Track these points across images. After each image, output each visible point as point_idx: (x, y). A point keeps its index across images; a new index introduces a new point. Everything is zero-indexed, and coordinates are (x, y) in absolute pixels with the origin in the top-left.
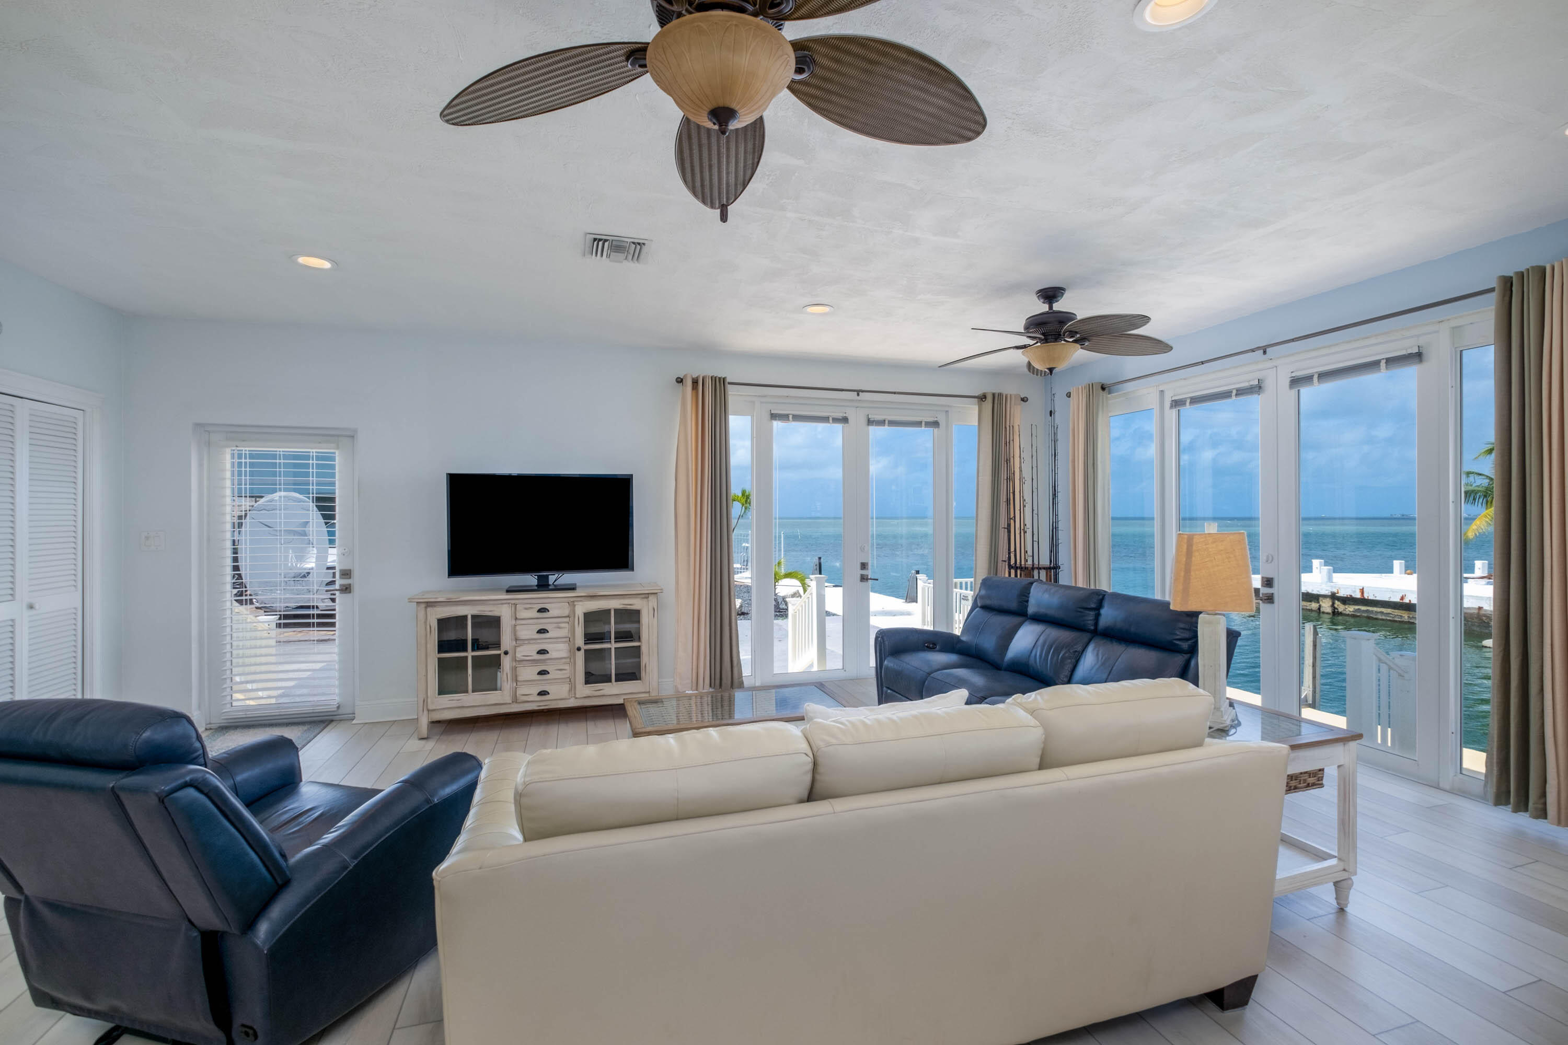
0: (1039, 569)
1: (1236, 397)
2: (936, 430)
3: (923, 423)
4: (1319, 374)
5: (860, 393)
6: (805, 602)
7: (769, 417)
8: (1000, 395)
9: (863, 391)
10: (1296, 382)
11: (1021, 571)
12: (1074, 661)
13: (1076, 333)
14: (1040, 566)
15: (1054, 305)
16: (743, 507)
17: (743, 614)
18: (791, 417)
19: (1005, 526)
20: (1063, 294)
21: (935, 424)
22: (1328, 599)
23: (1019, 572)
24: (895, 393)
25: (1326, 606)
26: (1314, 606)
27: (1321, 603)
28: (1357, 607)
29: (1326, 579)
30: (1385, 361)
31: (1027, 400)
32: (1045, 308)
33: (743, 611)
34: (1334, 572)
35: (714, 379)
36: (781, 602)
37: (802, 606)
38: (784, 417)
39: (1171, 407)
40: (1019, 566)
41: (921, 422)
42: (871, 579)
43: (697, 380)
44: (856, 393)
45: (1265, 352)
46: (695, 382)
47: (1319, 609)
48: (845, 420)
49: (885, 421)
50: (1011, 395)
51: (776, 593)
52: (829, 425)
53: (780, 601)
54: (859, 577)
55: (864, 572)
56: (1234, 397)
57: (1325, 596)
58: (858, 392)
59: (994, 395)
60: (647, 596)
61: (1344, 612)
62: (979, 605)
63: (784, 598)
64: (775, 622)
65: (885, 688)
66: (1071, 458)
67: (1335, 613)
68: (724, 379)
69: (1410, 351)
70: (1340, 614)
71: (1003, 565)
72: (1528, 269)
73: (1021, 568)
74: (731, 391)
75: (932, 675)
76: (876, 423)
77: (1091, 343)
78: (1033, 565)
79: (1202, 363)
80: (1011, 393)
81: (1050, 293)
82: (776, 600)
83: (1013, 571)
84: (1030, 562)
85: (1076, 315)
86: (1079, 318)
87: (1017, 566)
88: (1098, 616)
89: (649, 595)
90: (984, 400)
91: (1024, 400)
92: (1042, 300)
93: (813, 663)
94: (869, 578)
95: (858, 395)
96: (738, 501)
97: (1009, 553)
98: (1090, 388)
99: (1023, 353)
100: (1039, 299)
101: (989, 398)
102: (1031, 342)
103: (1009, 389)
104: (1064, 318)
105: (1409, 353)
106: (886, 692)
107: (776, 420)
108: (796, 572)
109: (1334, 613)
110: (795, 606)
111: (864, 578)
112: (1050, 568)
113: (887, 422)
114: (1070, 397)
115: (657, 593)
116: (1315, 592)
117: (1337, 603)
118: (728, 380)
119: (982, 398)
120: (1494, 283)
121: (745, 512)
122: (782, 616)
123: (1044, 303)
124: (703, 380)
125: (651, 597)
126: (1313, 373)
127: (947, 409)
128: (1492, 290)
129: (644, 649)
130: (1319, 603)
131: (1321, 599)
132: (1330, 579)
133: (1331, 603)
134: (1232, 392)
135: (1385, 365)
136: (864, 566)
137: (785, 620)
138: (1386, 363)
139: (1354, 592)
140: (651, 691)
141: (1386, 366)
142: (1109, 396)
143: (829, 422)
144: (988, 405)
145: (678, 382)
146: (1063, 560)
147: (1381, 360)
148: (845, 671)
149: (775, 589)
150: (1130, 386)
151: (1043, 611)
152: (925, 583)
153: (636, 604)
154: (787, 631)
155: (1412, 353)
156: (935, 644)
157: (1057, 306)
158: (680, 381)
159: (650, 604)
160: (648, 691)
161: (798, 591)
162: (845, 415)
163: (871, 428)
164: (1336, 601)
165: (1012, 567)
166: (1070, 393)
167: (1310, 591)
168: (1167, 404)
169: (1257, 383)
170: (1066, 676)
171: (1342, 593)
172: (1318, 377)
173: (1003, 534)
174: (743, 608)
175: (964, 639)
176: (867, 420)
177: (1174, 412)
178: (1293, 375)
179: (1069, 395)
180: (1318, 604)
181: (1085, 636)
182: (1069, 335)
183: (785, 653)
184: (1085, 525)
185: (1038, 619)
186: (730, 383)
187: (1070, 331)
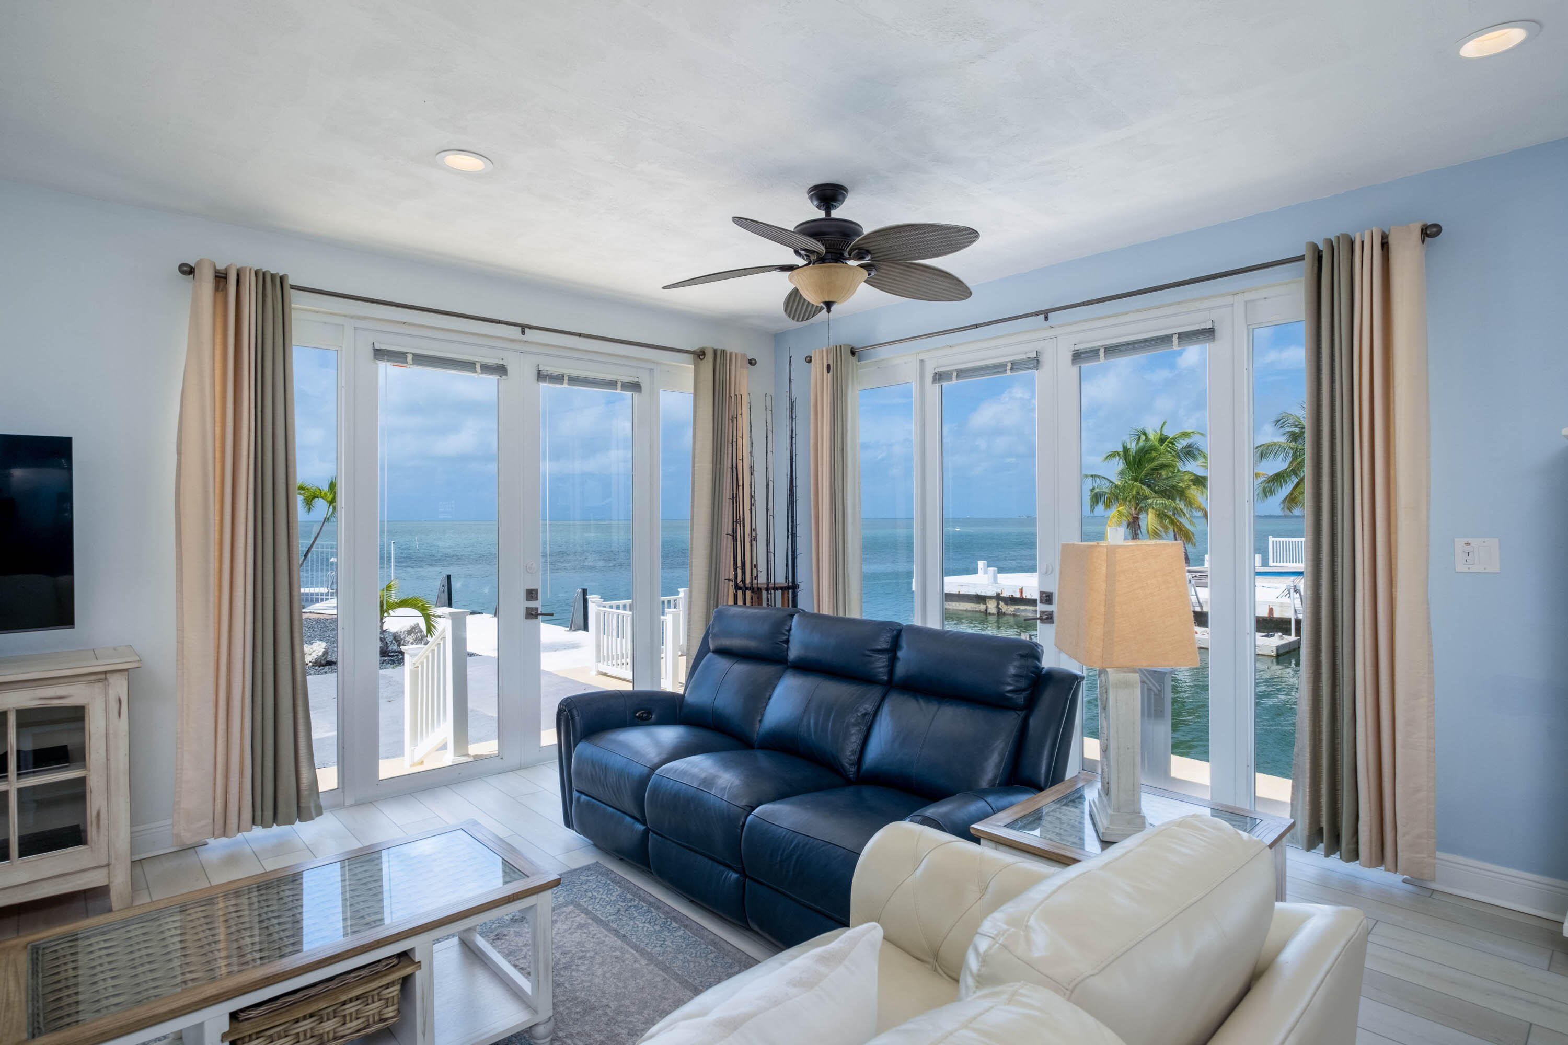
0: (775, 589)
1: (1011, 372)
2: (636, 395)
3: (619, 385)
4: (1105, 348)
5: (527, 330)
6: (433, 651)
7: (371, 354)
8: (723, 352)
9: (531, 327)
10: (1078, 356)
11: (752, 592)
12: (864, 728)
13: (868, 252)
14: (776, 586)
15: (832, 211)
16: (331, 507)
17: (330, 663)
18: (410, 358)
19: (728, 531)
20: (844, 197)
21: (635, 387)
22: (994, 600)
23: (748, 593)
24: (580, 335)
25: (992, 606)
26: (982, 607)
27: (987, 604)
28: (1017, 607)
29: (992, 581)
30: (1177, 336)
31: (756, 363)
32: (821, 214)
33: (329, 658)
34: (999, 573)
35: (262, 277)
36: (392, 642)
37: (427, 657)
38: (397, 357)
39: (934, 381)
40: (749, 586)
41: (616, 382)
42: (540, 614)
43: (226, 274)
44: (520, 329)
45: (1046, 318)
46: (221, 278)
47: (986, 610)
48: (501, 370)
49: (563, 376)
50: (736, 355)
51: (384, 629)
52: (475, 375)
53: (389, 640)
54: (523, 612)
55: (532, 604)
56: (1009, 373)
57: (991, 597)
58: (523, 328)
59: (715, 351)
60: (103, 676)
61: (1007, 612)
62: (712, 647)
63: (397, 638)
64: (382, 672)
65: (575, 794)
66: (812, 442)
67: (1000, 614)
68: (282, 279)
69: (1203, 327)
70: (1004, 614)
71: (726, 585)
72: (1339, 237)
73: (752, 589)
74: (299, 303)
75: (657, 771)
76: (549, 378)
77: (878, 273)
78: (768, 585)
79: (977, 326)
80: (737, 352)
81: (829, 192)
82: (382, 640)
83: (740, 593)
84: (762, 579)
85: (861, 227)
86: (866, 231)
87: (747, 586)
88: (893, 660)
89: (108, 675)
90: (701, 357)
91: (752, 362)
92: (816, 203)
93: (446, 743)
94: (539, 612)
95: (523, 332)
96: (322, 498)
97: (736, 570)
98: (838, 350)
99: (790, 279)
100: (812, 202)
101: (710, 356)
102: (801, 262)
103: (733, 345)
104: (848, 230)
105: (1202, 328)
106: (578, 799)
107: (383, 360)
108: (416, 599)
109: (998, 613)
110: (416, 658)
111: (532, 614)
112: (788, 588)
113: (566, 378)
114: (810, 361)
115: (126, 670)
116: (983, 594)
117: (1001, 603)
118: (291, 281)
119: (700, 355)
120: (1301, 250)
121: (333, 513)
122: (393, 662)
123: (818, 207)
124: (238, 275)
125: (112, 679)
126: (1099, 346)
127: (651, 366)
128: (1301, 258)
129: (95, 783)
130: (986, 604)
131: (987, 600)
132: (995, 579)
133: (996, 604)
134: (1006, 365)
135: (1177, 340)
136: (531, 594)
137: (398, 668)
138: (1178, 338)
139: (1015, 592)
140: (113, 861)
141: (1179, 342)
142: (859, 363)
143: (476, 372)
144: (707, 365)
145: (183, 272)
146: (800, 578)
147: (1173, 334)
148: (502, 758)
149: (382, 623)
150: (883, 352)
151: (812, 654)
152: (599, 606)
153: (74, 695)
154: (403, 686)
155: (1206, 329)
156: (649, 713)
157: (836, 214)
158: (188, 270)
159: (111, 692)
160: (105, 862)
161: (418, 624)
162: (501, 362)
163: (542, 385)
164: (1000, 602)
165: (740, 588)
166: (811, 357)
167: (979, 594)
168: (929, 378)
169: (1036, 356)
170: (854, 752)
171: (1006, 594)
172: (1105, 351)
173: (727, 543)
174: (330, 654)
175: (689, 698)
176: (536, 373)
177: (937, 386)
178: (1077, 347)
179: (809, 360)
180: (985, 606)
181: (875, 693)
182: (858, 254)
183: (399, 721)
184: (831, 530)
185: (804, 667)
186: (293, 287)
187: (859, 249)
